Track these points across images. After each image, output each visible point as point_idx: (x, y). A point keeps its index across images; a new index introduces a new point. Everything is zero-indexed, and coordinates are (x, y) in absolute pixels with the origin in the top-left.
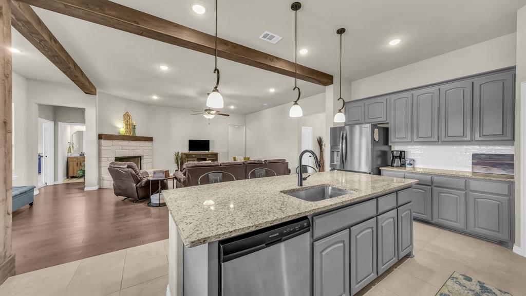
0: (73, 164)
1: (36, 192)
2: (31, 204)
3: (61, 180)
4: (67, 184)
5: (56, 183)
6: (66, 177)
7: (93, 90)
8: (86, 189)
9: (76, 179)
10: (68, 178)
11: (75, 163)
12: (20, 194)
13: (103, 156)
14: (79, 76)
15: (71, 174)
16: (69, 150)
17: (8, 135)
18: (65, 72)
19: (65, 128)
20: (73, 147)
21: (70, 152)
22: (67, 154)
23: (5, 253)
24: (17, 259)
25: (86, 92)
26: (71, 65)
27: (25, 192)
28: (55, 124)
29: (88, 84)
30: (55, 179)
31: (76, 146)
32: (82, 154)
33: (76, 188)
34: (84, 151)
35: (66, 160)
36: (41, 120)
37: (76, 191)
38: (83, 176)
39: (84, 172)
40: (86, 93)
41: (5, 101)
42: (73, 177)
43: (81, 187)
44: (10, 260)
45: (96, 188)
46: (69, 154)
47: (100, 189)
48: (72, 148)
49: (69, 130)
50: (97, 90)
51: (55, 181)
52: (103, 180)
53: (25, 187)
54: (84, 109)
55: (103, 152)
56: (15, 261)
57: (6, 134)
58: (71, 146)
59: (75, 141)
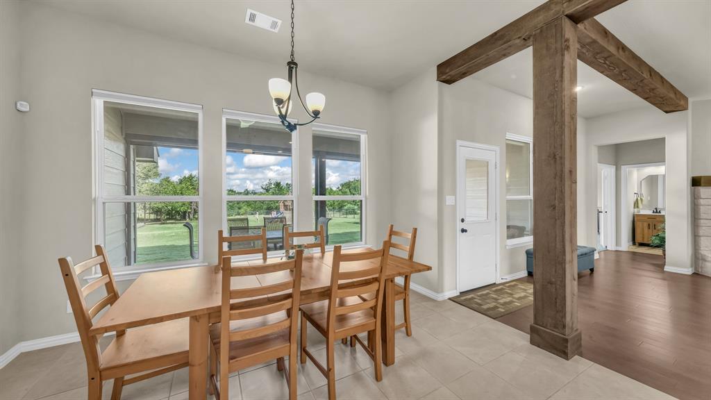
0: (643, 225)
1: (596, 256)
2: (592, 270)
3: (625, 245)
4: (634, 253)
5: (620, 249)
6: (631, 243)
7: (682, 103)
8: (667, 268)
9: (646, 248)
10: (634, 243)
11: (646, 225)
12: (582, 255)
13: (703, 216)
14: (658, 86)
15: (639, 239)
16: (636, 205)
17: (574, 185)
18: (634, 90)
19: (630, 173)
20: (641, 199)
21: (638, 207)
22: (632, 210)
23: (572, 324)
24: (583, 336)
25: (667, 109)
26: (644, 75)
27: (586, 254)
28: (617, 169)
29: (672, 95)
30: (618, 243)
31: (646, 198)
32: (656, 211)
33: (648, 263)
34: (660, 206)
35: (631, 219)
36: (600, 166)
37: (652, 268)
38: (661, 244)
39: (663, 240)
40: (667, 112)
41: (571, 146)
42: (642, 245)
43: (659, 264)
44: (576, 336)
45: (688, 271)
46: (636, 210)
47: (696, 274)
48: (640, 202)
49: (636, 175)
50: (690, 100)
51: (617, 245)
52: (704, 260)
53: (585, 247)
54: (665, 138)
55: (702, 209)
56: (581, 339)
57: (571, 185)
58: (639, 198)
59: (644, 191)
